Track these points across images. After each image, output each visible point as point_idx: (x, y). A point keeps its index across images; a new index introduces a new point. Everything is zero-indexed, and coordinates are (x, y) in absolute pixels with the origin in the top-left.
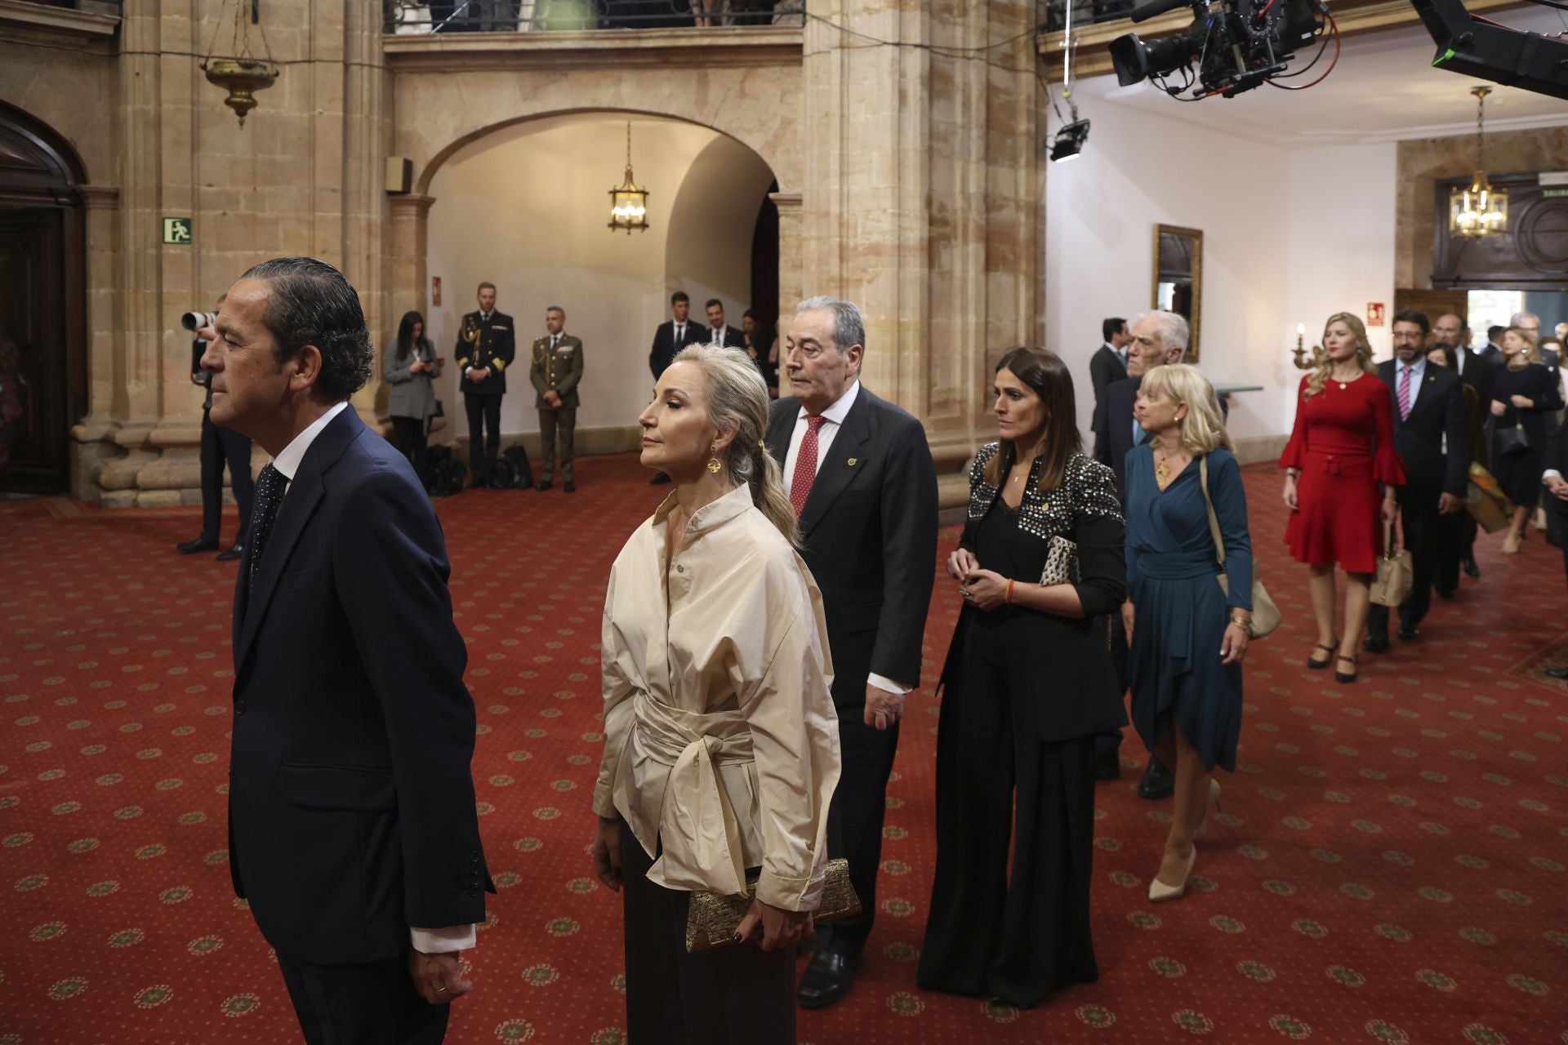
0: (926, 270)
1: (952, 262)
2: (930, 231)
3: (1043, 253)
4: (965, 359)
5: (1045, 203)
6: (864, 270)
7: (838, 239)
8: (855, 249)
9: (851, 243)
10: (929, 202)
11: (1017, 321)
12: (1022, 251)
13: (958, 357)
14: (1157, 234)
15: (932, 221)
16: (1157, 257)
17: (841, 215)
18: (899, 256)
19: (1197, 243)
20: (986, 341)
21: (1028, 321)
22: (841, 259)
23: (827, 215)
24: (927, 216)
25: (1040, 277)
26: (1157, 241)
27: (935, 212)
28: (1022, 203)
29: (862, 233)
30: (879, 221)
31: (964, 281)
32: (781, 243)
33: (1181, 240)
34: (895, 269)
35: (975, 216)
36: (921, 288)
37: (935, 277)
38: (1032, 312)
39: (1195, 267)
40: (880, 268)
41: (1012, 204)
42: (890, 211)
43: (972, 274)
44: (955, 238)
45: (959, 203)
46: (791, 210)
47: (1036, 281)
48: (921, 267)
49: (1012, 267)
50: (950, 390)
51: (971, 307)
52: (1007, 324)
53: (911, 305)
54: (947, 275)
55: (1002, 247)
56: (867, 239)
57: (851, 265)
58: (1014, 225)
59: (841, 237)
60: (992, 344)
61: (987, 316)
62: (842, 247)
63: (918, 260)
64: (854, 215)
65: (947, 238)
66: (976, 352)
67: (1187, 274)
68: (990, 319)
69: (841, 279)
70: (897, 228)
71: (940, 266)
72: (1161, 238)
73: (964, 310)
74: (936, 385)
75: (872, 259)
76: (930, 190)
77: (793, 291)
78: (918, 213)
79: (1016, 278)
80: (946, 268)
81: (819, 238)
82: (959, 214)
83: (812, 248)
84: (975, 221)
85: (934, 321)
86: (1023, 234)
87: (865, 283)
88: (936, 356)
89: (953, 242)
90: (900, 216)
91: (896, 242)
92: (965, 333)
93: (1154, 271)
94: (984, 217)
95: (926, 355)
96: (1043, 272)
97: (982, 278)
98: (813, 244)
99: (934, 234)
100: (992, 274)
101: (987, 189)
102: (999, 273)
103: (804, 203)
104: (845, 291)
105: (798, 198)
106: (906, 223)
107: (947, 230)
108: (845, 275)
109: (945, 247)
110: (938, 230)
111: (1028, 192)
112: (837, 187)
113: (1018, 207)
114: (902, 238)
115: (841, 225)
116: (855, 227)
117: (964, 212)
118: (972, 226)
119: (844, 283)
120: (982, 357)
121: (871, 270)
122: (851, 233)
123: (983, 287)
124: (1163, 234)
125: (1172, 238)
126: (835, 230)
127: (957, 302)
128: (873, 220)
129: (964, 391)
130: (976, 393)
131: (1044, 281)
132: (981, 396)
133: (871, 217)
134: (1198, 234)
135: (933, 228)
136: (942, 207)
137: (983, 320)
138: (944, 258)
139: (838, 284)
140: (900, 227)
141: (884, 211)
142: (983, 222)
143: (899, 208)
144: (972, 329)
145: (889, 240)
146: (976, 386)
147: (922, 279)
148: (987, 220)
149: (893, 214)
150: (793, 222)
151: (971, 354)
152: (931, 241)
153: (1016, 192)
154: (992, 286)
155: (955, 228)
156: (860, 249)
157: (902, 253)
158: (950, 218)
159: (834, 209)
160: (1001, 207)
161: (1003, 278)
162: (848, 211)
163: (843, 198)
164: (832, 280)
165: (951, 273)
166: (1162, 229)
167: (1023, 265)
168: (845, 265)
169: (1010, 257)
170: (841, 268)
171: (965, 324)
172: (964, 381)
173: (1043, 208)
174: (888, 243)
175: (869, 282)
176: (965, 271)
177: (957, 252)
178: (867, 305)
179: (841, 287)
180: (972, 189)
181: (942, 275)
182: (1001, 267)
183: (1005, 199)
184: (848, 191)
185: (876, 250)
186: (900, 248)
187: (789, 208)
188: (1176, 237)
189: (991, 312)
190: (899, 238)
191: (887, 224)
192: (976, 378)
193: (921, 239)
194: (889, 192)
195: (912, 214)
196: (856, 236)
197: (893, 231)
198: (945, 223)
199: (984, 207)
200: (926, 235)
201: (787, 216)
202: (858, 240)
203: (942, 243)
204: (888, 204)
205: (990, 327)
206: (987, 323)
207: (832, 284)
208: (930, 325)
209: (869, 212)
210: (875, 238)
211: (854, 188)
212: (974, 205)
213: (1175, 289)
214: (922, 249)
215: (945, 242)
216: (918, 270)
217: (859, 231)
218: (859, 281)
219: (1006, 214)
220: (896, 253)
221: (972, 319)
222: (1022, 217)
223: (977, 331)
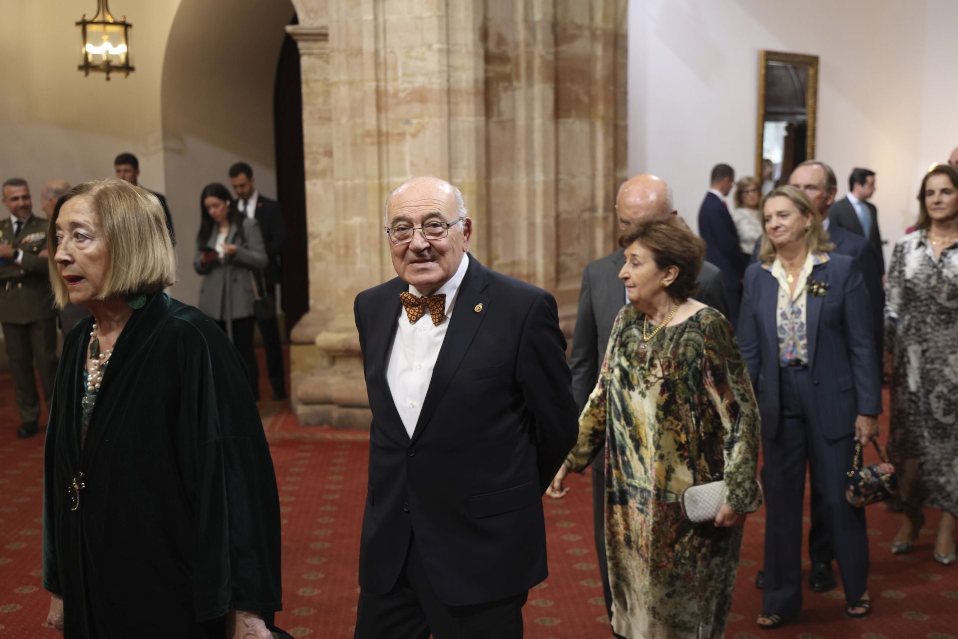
0: (482, 119)
1: (514, 108)
2: (486, 71)
3: (625, 93)
4: (531, 225)
5: (626, 30)
6: (408, 122)
7: (373, 84)
8: (395, 95)
9: (391, 89)
10: (484, 34)
11: (593, 177)
12: (599, 91)
13: (523, 224)
14: (763, 63)
15: (488, 58)
16: (762, 92)
17: (376, 53)
18: (449, 103)
19: (811, 72)
20: (557, 202)
21: (606, 176)
22: (379, 108)
23: (359, 52)
24: (481, 52)
25: (621, 123)
26: (763, 71)
27: (492, 47)
28: (599, 32)
29: (404, 75)
30: (424, 59)
31: (529, 130)
32: (305, 89)
33: (795, 68)
34: (445, 119)
35: (541, 51)
36: (477, 141)
37: (492, 126)
38: (611, 165)
39: (810, 102)
40: (426, 119)
41: (587, 33)
42: (436, 46)
43: (538, 122)
44: (518, 77)
45: (521, 34)
46: (316, 47)
47: (616, 127)
48: (476, 115)
49: (587, 112)
50: (514, 264)
51: (538, 162)
52: (582, 180)
53: (465, 162)
54: (509, 125)
55: (575, 88)
56: (410, 82)
57: (391, 115)
58: (589, 59)
59: (377, 80)
60: (563, 206)
61: (557, 172)
62: (379, 93)
63: (472, 106)
64: (392, 52)
65: (508, 78)
66: (545, 217)
67: (801, 110)
68: (562, 176)
69: (379, 134)
70: (445, 68)
71: (500, 113)
72: (768, 69)
73: (530, 166)
74: (497, 258)
75: (416, 107)
76: (486, 19)
77: (321, 150)
78: (471, 48)
79: (592, 125)
80: (506, 116)
81: (351, 83)
82: (522, 48)
83: (342, 95)
84: (542, 57)
85: (494, 181)
86: (600, 70)
87: (408, 138)
88: (497, 223)
89: (515, 84)
90: (448, 52)
91: (445, 86)
92: (531, 193)
93: (759, 109)
94: (552, 50)
95: (484, 222)
96: (625, 117)
97: (551, 126)
98: (344, 90)
99: (491, 74)
100: (562, 121)
101: (555, 15)
102: (570, 120)
103: (330, 37)
104: (384, 148)
105: (323, 31)
106: (457, 61)
107: (508, 68)
108: (384, 128)
109: (506, 89)
110: (497, 68)
111: (605, 17)
112: (369, 17)
113: (594, 37)
114: (452, 81)
115: (377, 65)
116: (395, 68)
117: (528, 44)
118: (537, 62)
119: (384, 139)
120: (552, 222)
121: (415, 121)
122: (390, 74)
123: (551, 136)
124: (772, 63)
125: (786, 68)
126: (370, 72)
127: (522, 156)
128: (417, 58)
129: (532, 264)
130: (546, 265)
131: (625, 127)
132: (552, 269)
133: (413, 54)
134: (812, 62)
135: (491, 67)
136: (501, 40)
137: (552, 177)
138: (504, 102)
139: (375, 140)
140: (449, 66)
141: (430, 47)
142: (551, 57)
143: (448, 43)
144: (539, 188)
145: (436, 83)
146: (545, 256)
147: (477, 130)
148: (556, 55)
149: (440, 51)
150: (319, 62)
151: (539, 219)
152: (487, 82)
153: (592, 19)
154: (563, 137)
155: (517, 65)
156: (402, 95)
157: (453, 100)
158: (511, 53)
159: (368, 45)
160: (573, 38)
161: (576, 126)
162: (385, 47)
163: (378, 31)
164: (368, 134)
165: (513, 121)
166: (769, 55)
167: (601, 109)
168: (383, 117)
169: (585, 99)
170: (378, 119)
171: (531, 183)
172: (531, 251)
173: (625, 37)
174: (436, 87)
175: (414, 136)
176: (530, 118)
177: (520, 95)
178: (412, 164)
179: (379, 144)
180: (538, 16)
181: (502, 124)
182: (573, 112)
183: (579, 27)
184: (385, 22)
185: (420, 96)
186: (449, 92)
187: (313, 45)
188: (789, 66)
189: (562, 168)
190: (448, 80)
191: (433, 62)
192: (546, 248)
193: (476, 81)
194: (435, 22)
195: (464, 51)
196: (395, 80)
197: (440, 72)
198: (504, 59)
199: (551, 39)
200: (481, 75)
201: (310, 54)
202: (398, 84)
203: (502, 85)
204: (433, 37)
205: (562, 185)
206: (557, 180)
207: (369, 140)
208: (488, 186)
209: (410, 48)
210: (420, 81)
211: (392, 18)
212: (539, 36)
213: (788, 129)
214: (476, 94)
215: (506, 84)
216: (472, 119)
217: (400, 73)
218: (402, 135)
219: (579, 47)
220: (445, 99)
221: (539, 177)
222: (599, 49)
223: (545, 192)
